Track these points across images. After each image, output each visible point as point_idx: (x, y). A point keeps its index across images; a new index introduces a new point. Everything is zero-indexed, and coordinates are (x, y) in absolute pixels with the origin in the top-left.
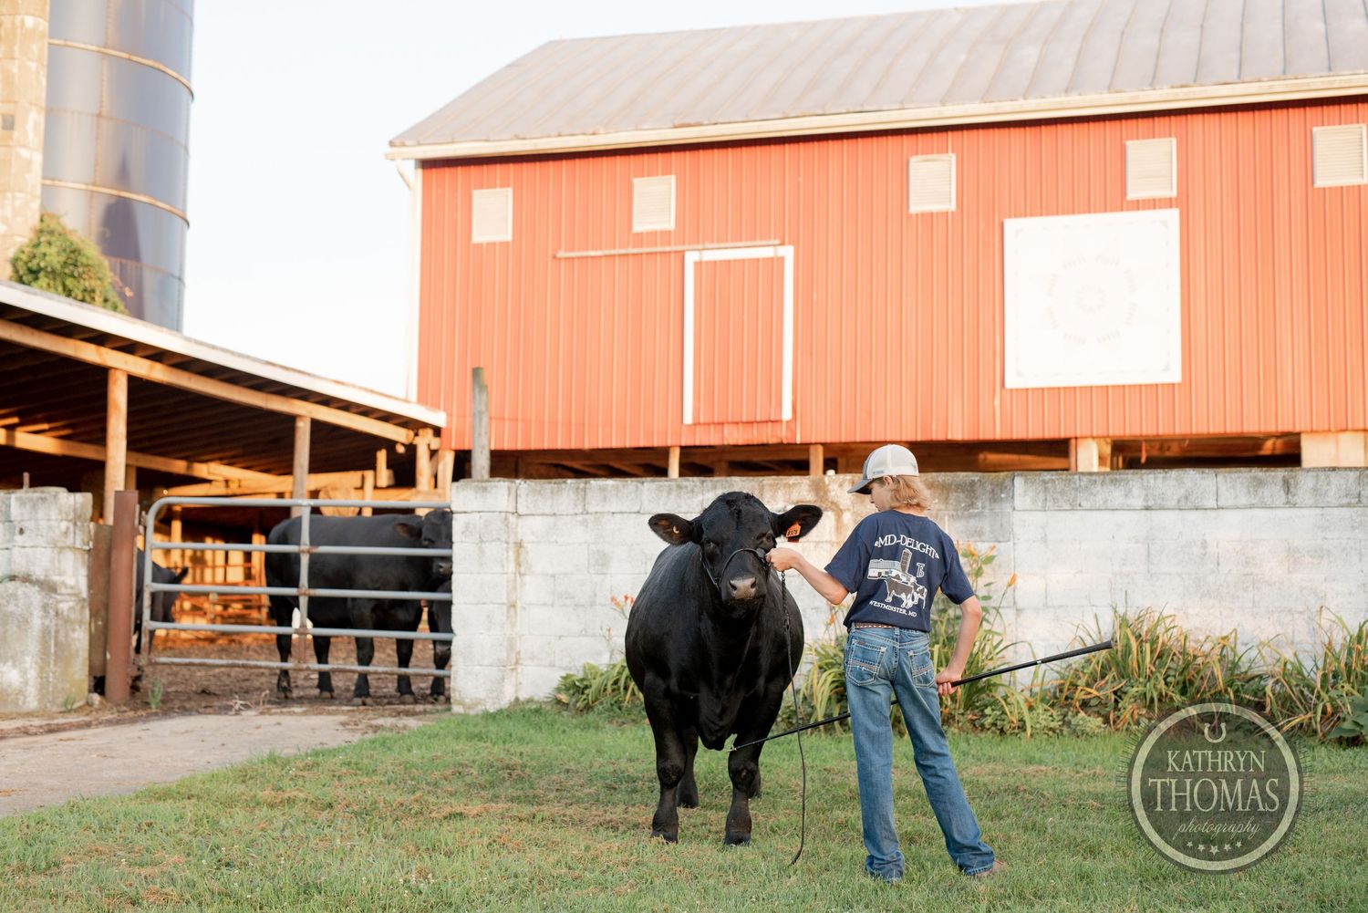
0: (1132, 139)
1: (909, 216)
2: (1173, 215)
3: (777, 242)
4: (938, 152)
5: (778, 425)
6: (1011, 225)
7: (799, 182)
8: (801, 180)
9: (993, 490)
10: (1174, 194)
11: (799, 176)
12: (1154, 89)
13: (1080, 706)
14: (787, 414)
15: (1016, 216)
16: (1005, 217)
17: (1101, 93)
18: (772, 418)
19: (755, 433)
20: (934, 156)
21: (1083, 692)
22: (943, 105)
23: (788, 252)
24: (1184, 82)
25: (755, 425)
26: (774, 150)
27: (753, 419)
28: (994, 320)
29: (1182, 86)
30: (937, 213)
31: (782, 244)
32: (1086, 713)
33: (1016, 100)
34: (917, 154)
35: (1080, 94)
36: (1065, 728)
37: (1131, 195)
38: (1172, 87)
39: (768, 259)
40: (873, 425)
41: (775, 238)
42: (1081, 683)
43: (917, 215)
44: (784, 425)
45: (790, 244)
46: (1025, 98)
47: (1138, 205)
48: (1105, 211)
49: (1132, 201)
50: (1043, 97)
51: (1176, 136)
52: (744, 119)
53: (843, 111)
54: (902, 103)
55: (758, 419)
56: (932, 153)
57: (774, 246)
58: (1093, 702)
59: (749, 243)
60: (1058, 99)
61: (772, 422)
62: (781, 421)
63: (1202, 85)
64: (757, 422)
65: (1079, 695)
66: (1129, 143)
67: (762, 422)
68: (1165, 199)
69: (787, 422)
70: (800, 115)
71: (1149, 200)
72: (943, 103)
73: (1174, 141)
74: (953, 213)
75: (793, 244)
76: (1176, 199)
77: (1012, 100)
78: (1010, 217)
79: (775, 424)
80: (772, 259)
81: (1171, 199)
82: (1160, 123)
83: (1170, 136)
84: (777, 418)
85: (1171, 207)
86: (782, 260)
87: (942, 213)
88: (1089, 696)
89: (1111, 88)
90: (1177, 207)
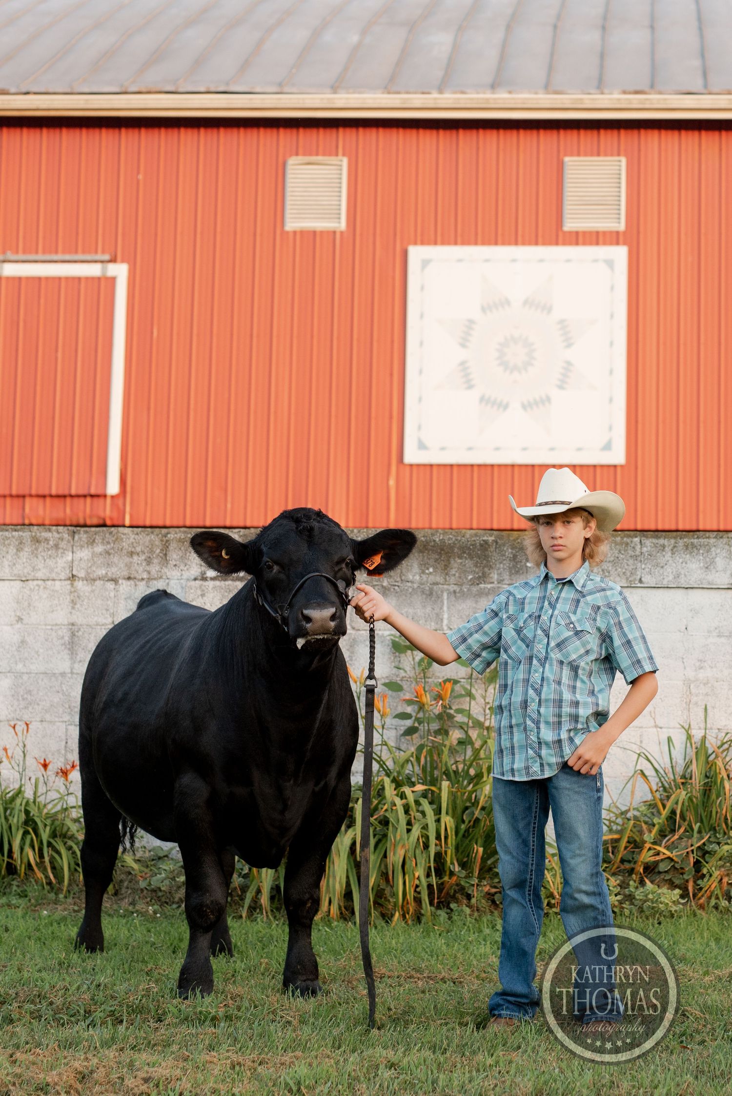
0: (572, 155)
1: (285, 234)
2: (620, 254)
3: (107, 257)
4: (324, 154)
5: (101, 500)
6: (416, 253)
7: (138, 181)
8: (140, 177)
9: (515, 557)
10: (622, 227)
11: (138, 173)
12: (602, 93)
13: (644, 872)
14: (113, 487)
15: (423, 243)
16: (409, 244)
17: (536, 93)
18: (93, 491)
19: (68, 511)
20: (320, 158)
21: (651, 852)
22: (335, 92)
23: (120, 271)
24: (639, 88)
25: (68, 500)
26: (106, 138)
27: (66, 492)
28: (391, 375)
29: (637, 92)
30: (322, 232)
31: (113, 260)
32: (652, 882)
33: (429, 93)
34: (297, 154)
35: (510, 92)
36: (626, 905)
37: (570, 225)
38: (624, 92)
39: (93, 278)
40: (229, 506)
41: (103, 252)
42: (649, 837)
43: (295, 233)
44: (108, 500)
45: (123, 261)
46: (441, 92)
47: (578, 238)
48: (536, 244)
49: (570, 233)
50: (463, 92)
51: (626, 155)
52: (69, 90)
53: (202, 89)
54: (280, 85)
55: (73, 492)
56: (317, 154)
57: (102, 262)
58: (662, 867)
59: (67, 257)
60: (481, 96)
61: (92, 496)
62: (105, 496)
63: (660, 93)
64: (71, 496)
65: (646, 856)
66: (567, 159)
67: (78, 496)
68: (611, 232)
69: (112, 497)
70: (144, 90)
71: (591, 233)
72: (335, 89)
73: (624, 160)
74: (342, 233)
75: (128, 262)
76: (625, 233)
77: (423, 93)
78: (415, 243)
79: (95, 500)
80: (99, 279)
81: (618, 233)
82: (607, 138)
83: (619, 155)
84: (99, 492)
85: (617, 243)
86: (113, 280)
87: (328, 232)
88: (658, 858)
89: (547, 87)
90: (624, 244)
